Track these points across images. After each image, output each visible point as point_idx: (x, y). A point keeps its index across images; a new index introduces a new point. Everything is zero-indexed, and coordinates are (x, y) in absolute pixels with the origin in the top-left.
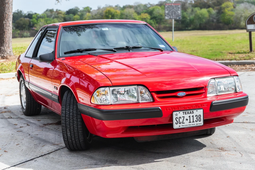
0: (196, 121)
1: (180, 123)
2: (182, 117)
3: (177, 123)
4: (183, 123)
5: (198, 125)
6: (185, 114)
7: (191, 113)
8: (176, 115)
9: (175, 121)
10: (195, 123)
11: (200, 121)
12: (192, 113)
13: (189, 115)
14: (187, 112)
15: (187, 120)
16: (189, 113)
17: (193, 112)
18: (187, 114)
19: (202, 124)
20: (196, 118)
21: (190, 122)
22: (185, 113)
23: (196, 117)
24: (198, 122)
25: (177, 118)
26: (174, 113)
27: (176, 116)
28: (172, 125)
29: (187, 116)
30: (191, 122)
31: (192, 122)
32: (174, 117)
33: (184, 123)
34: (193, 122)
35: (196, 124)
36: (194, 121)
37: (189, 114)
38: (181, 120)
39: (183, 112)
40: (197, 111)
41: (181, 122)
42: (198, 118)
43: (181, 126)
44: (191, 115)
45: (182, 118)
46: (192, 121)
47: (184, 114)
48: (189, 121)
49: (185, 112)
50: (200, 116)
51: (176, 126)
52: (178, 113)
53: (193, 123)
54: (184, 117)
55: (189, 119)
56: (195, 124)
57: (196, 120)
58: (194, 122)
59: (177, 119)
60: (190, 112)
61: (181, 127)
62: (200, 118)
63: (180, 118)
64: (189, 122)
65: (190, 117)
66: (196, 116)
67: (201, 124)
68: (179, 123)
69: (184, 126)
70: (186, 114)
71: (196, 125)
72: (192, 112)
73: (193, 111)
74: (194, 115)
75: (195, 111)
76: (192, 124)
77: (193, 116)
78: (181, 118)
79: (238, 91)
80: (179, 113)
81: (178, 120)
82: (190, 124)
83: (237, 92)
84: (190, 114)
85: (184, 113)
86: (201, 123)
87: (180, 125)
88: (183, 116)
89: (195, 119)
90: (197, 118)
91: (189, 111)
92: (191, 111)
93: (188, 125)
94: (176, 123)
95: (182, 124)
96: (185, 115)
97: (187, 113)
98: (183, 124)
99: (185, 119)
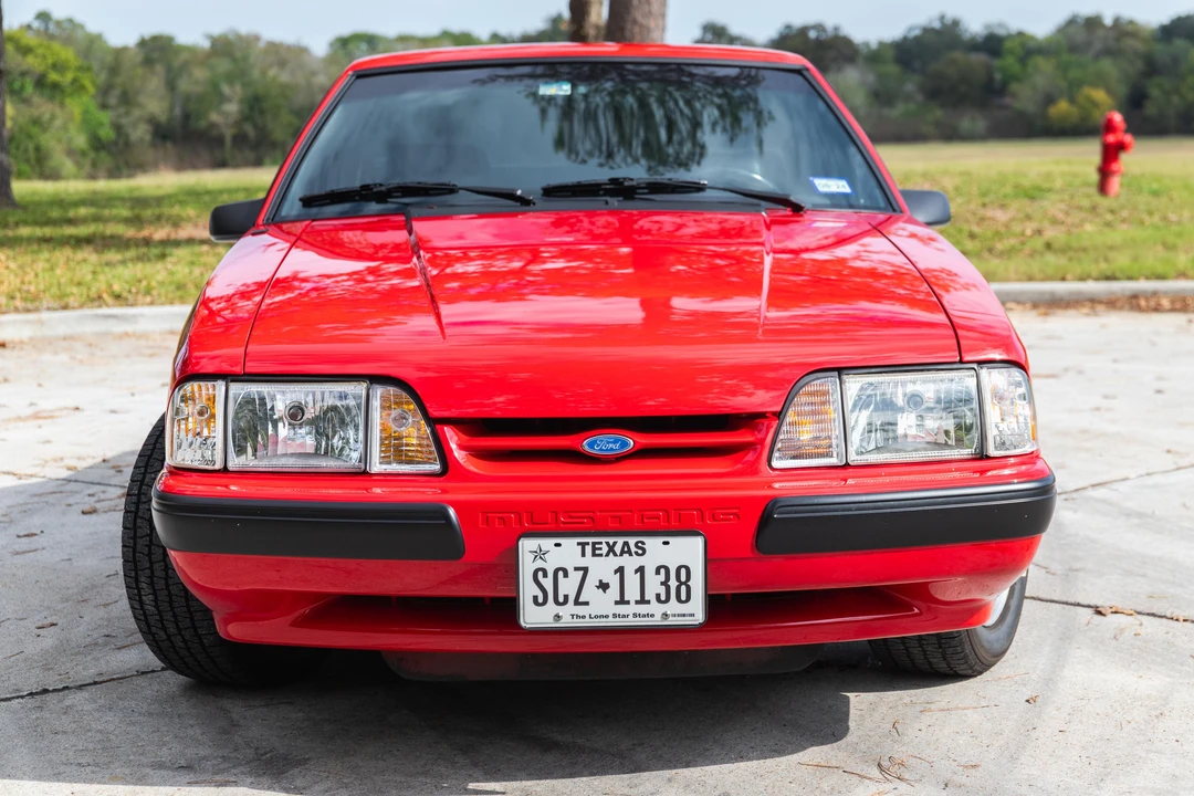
0: (658, 596)
1: (561, 599)
2: (576, 569)
3: (541, 600)
4: (577, 603)
5: (672, 621)
6: (594, 555)
7: (626, 550)
8: (540, 554)
9: (528, 590)
10: (656, 609)
11: (683, 598)
12: (637, 553)
13: (615, 562)
14: (607, 543)
15: (604, 586)
16: (618, 549)
17: (644, 551)
18: (607, 555)
19: (699, 617)
20: (662, 584)
21: (622, 601)
22: (594, 549)
23: (662, 577)
24: (673, 607)
25: (540, 574)
26: (527, 545)
27: (539, 564)
28: (511, 605)
29: (603, 568)
30: (628, 603)
31: (632, 602)
32: (527, 566)
33: (587, 603)
34: (643, 601)
35: (655, 614)
36: (650, 595)
37: (615, 555)
38: (568, 586)
39: (578, 544)
40: (666, 543)
41: (566, 597)
42: (673, 583)
43: (569, 617)
44: (630, 563)
45: (576, 577)
46: (632, 592)
47: (583, 555)
48: (614, 593)
49: (594, 544)
50: (683, 571)
51: (533, 616)
52: (547, 543)
53: (643, 609)
54: (585, 570)
55: (614, 581)
56: (652, 616)
57: (662, 590)
58: (648, 602)
59: (545, 575)
60: (626, 544)
61: (567, 621)
62: (685, 583)
63: (561, 574)
64: (617, 603)
65: (620, 570)
66: (663, 571)
67: (693, 615)
68: (556, 602)
69: (584, 617)
70: (601, 555)
71: (657, 621)
72: (633, 549)
73: (643, 543)
74: (650, 562)
75: (652, 543)
76: (635, 615)
77: (641, 570)
78: (566, 575)
79: (992, 452)
80: (558, 545)
81: (548, 583)
82: (622, 609)
83: (988, 458)
84: (626, 555)
85: (589, 549)
86: (694, 611)
87: (561, 610)
88: (582, 562)
89: (654, 585)
90: (665, 583)
91: (620, 541)
92: (632, 541)
93: (611, 618)
94: (535, 598)
95: (570, 608)
96: (588, 561)
97: (605, 549)
98: (580, 610)
99: (591, 581)
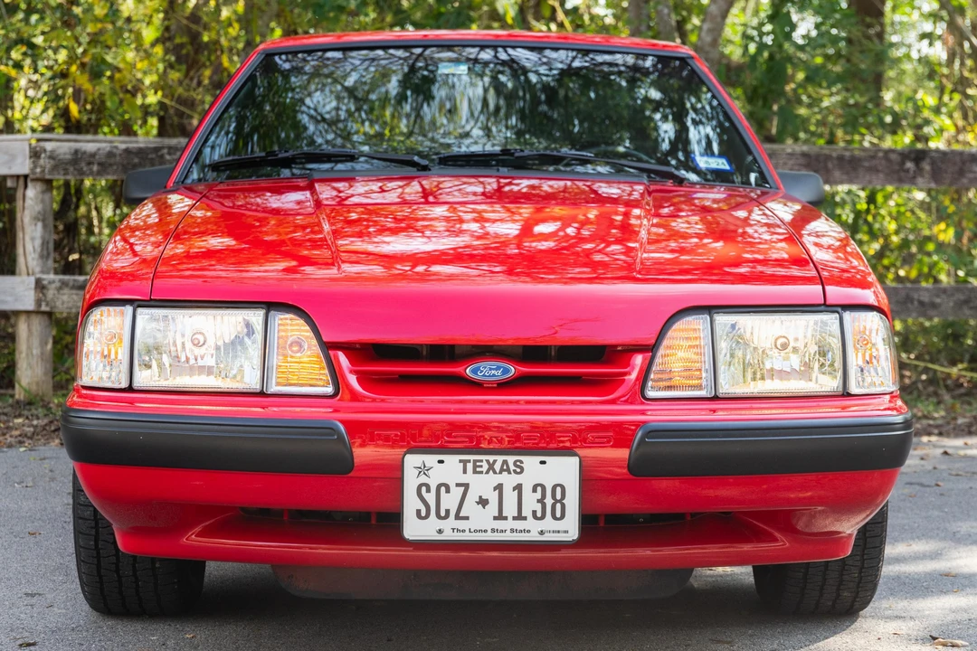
0: (534, 512)
1: (443, 514)
2: (458, 485)
3: (423, 514)
4: (458, 517)
5: (547, 537)
6: (475, 472)
7: (505, 468)
8: (423, 470)
9: (411, 503)
10: (533, 525)
11: (558, 515)
12: (515, 471)
13: (494, 479)
14: (488, 461)
15: (483, 502)
16: (497, 467)
17: (522, 469)
19: (574, 534)
20: (538, 501)
21: (500, 517)
22: (475, 466)
23: (538, 495)
24: (549, 523)
25: (424, 489)
26: (412, 461)
27: (423, 479)
28: (396, 518)
29: (482, 485)
30: (506, 518)
31: (510, 518)
32: (411, 481)
33: (467, 518)
34: (520, 517)
35: (533, 531)
36: (526, 512)
37: (495, 472)
38: (450, 501)
39: (461, 461)
40: (543, 463)
41: (448, 512)
42: (549, 501)
43: (449, 531)
44: (509, 481)
45: (457, 492)
46: (510, 509)
47: (465, 471)
48: (493, 508)
49: (475, 461)
50: (559, 490)
51: (414, 529)
52: (431, 460)
53: (519, 525)
54: (466, 486)
55: (493, 498)
56: (529, 531)
57: (538, 507)
58: (525, 518)
59: (428, 490)
60: (505, 462)
61: (448, 535)
62: (560, 501)
63: (443, 489)
64: (495, 518)
65: (499, 488)
66: (539, 489)
67: (566, 532)
68: (438, 516)
69: (464, 531)
70: (481, 472)
71: (534, 536)
72: (512, 467)
73: (521, 462)
74: (527, 480)
75: (530, 462)
76: (512, 530)
77: (519, 488)
78: (448, 491)
79: (854, 389)
80: (441, 462)
81: (430, 498)
82: (500, 525)
84: (505, 473)
85: (470, 466)
86: (568, 528)
87: (442, 524)
88: (464, 479)
89: (531, 502)
90: (541, 501)
91: (500, 459)
92: (511, 459)
93: (489, 533)
94: (419, 512)
95: (451, 521)
96: (469, 478)
97: (485, 467)
98: (461, 524)
99: (472, 497)
